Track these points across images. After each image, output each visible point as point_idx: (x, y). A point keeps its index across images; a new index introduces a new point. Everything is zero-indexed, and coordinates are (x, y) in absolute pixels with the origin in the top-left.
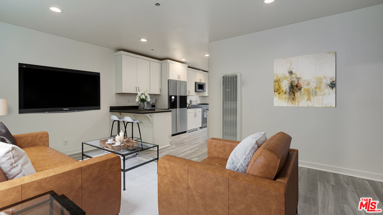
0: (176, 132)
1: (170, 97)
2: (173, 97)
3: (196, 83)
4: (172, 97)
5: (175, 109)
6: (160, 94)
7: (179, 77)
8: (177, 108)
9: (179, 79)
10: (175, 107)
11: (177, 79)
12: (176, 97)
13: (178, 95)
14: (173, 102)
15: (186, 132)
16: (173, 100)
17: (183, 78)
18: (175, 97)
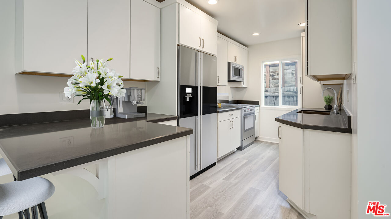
0: (195, 169)
1: (182, 89)
2: (189, 90)
3: (229, 64)
4: (187, 88)
5: (194, 117)
6: (158, 80)
7: (202, 41)
8: (197, 115)
9: (202, 47)
10: (194, 113)
11: (196, 47)
12: (195, 89)
13: (200, 84)
14: (188, 100)
15: (214, 165)
16: (188, 97)
17: (210, 47)
18: (192, 90)
